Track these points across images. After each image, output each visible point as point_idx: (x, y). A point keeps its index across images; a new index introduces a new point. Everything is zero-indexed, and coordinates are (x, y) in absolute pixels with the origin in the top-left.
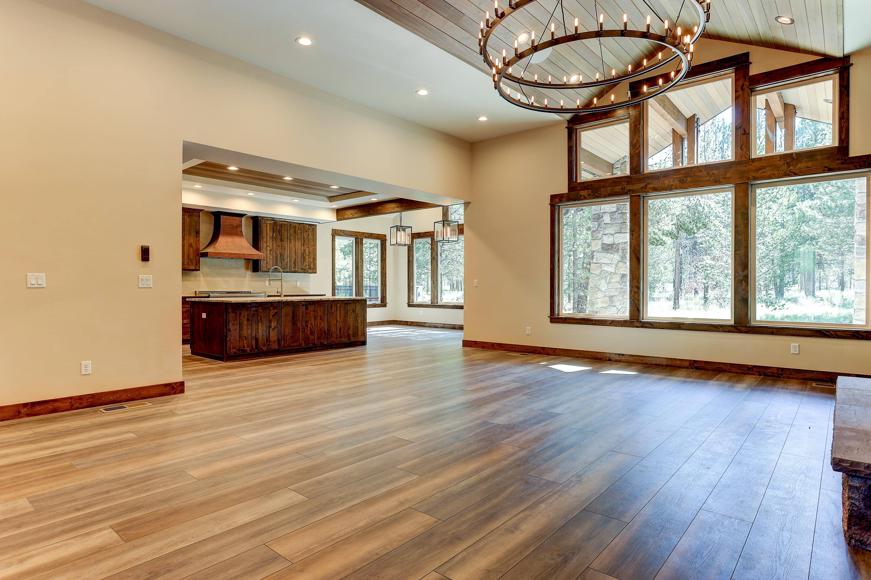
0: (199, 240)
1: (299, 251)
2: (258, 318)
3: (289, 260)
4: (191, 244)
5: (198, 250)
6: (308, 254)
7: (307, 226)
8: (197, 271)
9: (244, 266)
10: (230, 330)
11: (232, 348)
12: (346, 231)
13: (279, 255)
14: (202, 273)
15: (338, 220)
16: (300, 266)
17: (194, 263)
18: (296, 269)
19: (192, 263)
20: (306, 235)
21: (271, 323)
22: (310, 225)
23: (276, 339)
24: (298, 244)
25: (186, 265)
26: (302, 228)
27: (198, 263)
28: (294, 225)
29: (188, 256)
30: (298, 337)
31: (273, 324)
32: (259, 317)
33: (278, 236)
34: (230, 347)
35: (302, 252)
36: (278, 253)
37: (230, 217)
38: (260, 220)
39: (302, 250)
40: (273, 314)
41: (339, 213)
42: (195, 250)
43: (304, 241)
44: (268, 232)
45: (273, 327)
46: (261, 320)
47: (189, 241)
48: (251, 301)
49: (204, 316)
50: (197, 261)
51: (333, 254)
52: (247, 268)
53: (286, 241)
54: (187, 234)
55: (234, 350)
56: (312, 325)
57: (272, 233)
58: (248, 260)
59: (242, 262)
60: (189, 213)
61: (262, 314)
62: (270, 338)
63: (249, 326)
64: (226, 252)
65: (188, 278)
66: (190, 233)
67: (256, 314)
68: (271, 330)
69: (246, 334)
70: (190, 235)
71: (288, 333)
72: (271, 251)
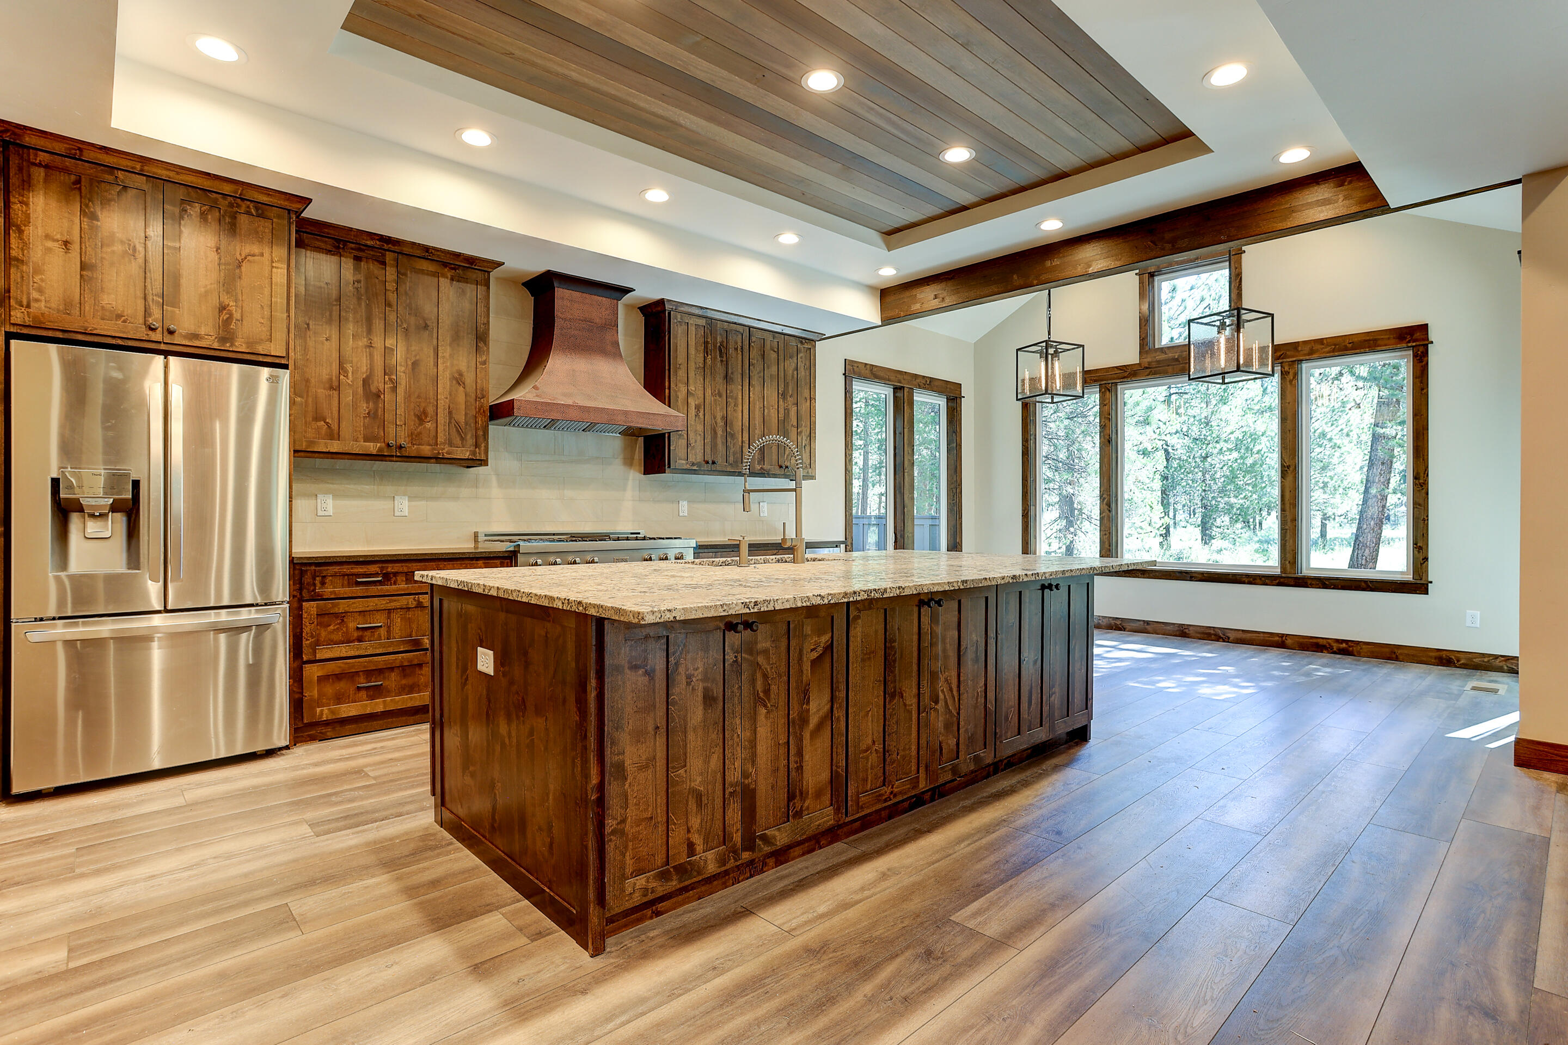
0: (484, 363)
1: (773, 413)
2: (753, 681)
3: (746, 438)
4: (461, 374)
5: (481, 394)
6: (795, 424)
7: (793, 343)
8: (481, 465)
9: (621, 456)
10: (620, 769)
11: (629, 870)
12: (876, 366)
13: (721, 423)
14: (497, 475)
15: (887, 320)
16: (775, 457)
17: (470, 441)
18: (765, 467)
19: (462, 439)
20: (790, 365)
21: (808, 703)
22: (802, 340)
23: (825, 776)
24: (771, 394)
25: (444, 444)
26: (781, 345)
27: (481, 439)
28: (760, 335)
29: (450, 413)
30: (904, 750)
31: (818, 705)
32: (759, 675)
33: (719, 364)
34: (623, 868)
35: (781, 416)
36: (719, 415)
37: (584, 295)
38: (669, 314)
39: (782, 411)
40: (815, 655)
41: (890, 299)
42: (473, 396)
43: (786, 385)
44: (692, 351)
45: (814, 721)
46: (767, 692)
47: (452, 365)
48: (745, 605)
49: (486, 661)
50: (480, 433)
51: (848, 428)
52: (629, 462)
53: (740, 380)
54: (448, 340)
55: (641, 881)
56: (951, 690)
57: (702, 355)
58: (630, 433)
59: (614, 443)
60: (455, 269)
61: (769, 664)
62: (805, 776)
63: (711, 730)
64: (570, 402)
65: (452, 490)
66: (456, 338)
67: (744, 666)
68: (807, 735)
69: (699, 779)
70: (458, 345)
71: (870, 742)
72: (699, 410)
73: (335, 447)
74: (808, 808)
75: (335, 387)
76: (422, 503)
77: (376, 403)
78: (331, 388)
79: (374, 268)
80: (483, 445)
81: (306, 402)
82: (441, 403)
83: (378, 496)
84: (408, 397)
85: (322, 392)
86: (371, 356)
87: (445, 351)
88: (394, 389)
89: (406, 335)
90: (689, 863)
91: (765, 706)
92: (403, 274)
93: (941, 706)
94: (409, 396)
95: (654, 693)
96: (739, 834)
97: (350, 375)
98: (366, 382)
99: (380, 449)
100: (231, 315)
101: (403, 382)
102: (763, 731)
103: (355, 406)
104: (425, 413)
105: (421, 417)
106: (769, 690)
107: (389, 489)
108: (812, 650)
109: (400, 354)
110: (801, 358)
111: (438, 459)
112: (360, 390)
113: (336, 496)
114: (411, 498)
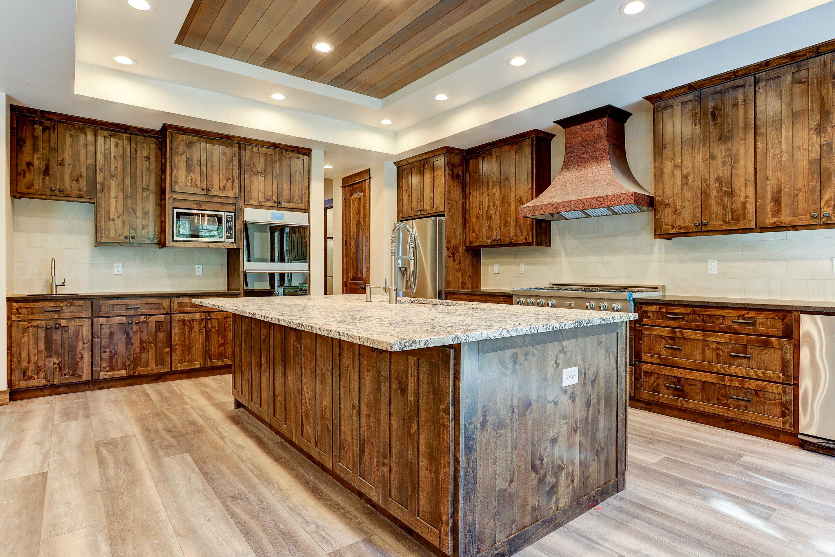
4: (521, 198)
13: (714, 185)
16: (801, 206)
17: (525, 233)
19: (522, 232)
25: (513, 236)
29: (517, 219)
33: (712, 128)
37: (583, 125)
38: (655, 105)
50: (529, 228)
53: (741, 135)
65: (547, 259)
66: (519, 179)
70: (520, 183)
72: (687, 178)
76: (530, 267)
77: (490, 221)
78: (477, 218)
79: (489, 159)
81: (470, 225)
83: (514, 264)
85: (474, 220)
86: (489, 200)
88: (496, 213)
92: (498, 156)
94: (501, 215)
98: (487, 212)
101: (499, 209)
103: (484, 224)
104: (507, 222)
105: (505, 224)
109: (498, 195)
111: (513, 244)
112: (485, 217)
113: (501, 264)
114: (526, 265)
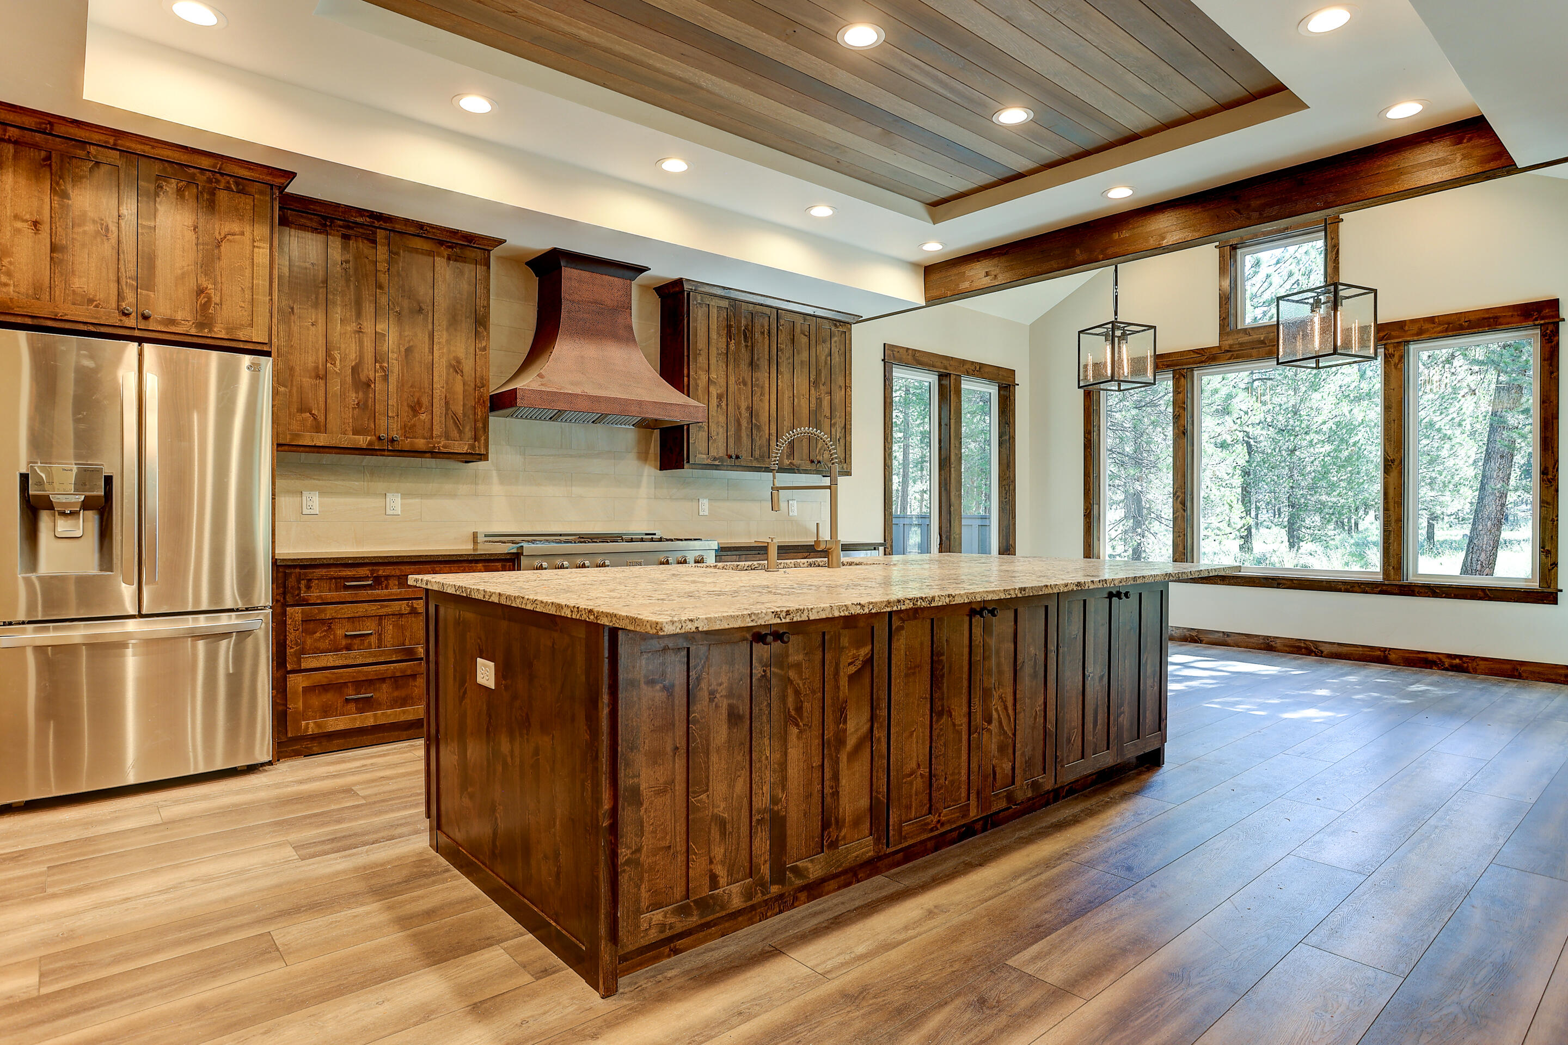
0: (484, 349)
1: (804, 403)
2: (783, 698)
3: (773, 431)
4: (459, 362)
5: (481, 383)
6: (828, 414)
7: (827, 325)
8: (480, 460)
9: (635, 450)
10: (635, 794)
11: (644, 904)
12: (919, 351)
13: (745, 414)
14: (498, 470)
15: (931, 301)
16: (806, 451)
17: (469, 433)
18: (795, 462)
19: (460, 432)
20: (823, 350)
21: (845, 722)
22: (836, 322)
23: (864, 802)
24: (802, 382)
25: (440, 437)
26: (813, 328)
27: (481, 432)
28: (789, 317)
29: (447, 403)
30: (953, 774)
31: (856, 725)
32: (790, 691)
33: (743, 350)
34: (638, 900)
35: (813, 406)
36: (744, 405)
37: (594, 274)
38: (688, 295)
39: (813, 401)
40: (852, 669)
41: (935, 277)
42: (472, 385)
43: (818, 372)
44: (714, 335)
45: (851, 742)
46: (799, 709)
47: (449, 351)
48: (776, 614)
49: (486, 673)
50: (480, 425)
51: (887, 419)
52: (643, 456)
53: (767, 367)
54: (445, 323)
55: (657, 916)
56: (1006, 708)
57: (724, 340)
58: (645, 425)
59: (628, 436)
60: (449, 247)
61: (801, 679)
62: (841, 802)
63: (736, 752)
64: (578, 391)
65: (448, 487)
66: (453, 322)
67: (774, 681)
68: (843, 757)
69: (723, 805)
70: (456, 330)
71: (914, 765)
72: (721, 400)
73: (321, 440)
74: (844, 838)
75: (321, 375)
76: (416, 501)
77: (366, 394)
78: (318, 377)
79: (364, 247)
80: (483, 438)
81: (290, 392)
82: (437, 393)
83: (368, 493)
84: (401, 385)
85: (307, 381)
86: (361, 342)
87: (441, 336)
88: (386, 378)
89: (399, 319)
90: (712, 896)
91: (797, 725)
92: (395, 254)
93: (994, 727)
94: (403, 385)
95: (673, 710)
96: (768, 865)
97: (338, 362)
98: (355, 370)
99: (370, 443)
100: (209, 299)
101: (396, 370)
102: (795, 753)
103: (343, 395)
104: (419, 403)
105: (415, 409)
106: (801, 707)
107: (380, 486)
108: (849, 664)
109: (392, 340)
110: (835, 342)
111: (434, 454)
112: (349, 379)
113: (322, 493)
114: (404, 496)
